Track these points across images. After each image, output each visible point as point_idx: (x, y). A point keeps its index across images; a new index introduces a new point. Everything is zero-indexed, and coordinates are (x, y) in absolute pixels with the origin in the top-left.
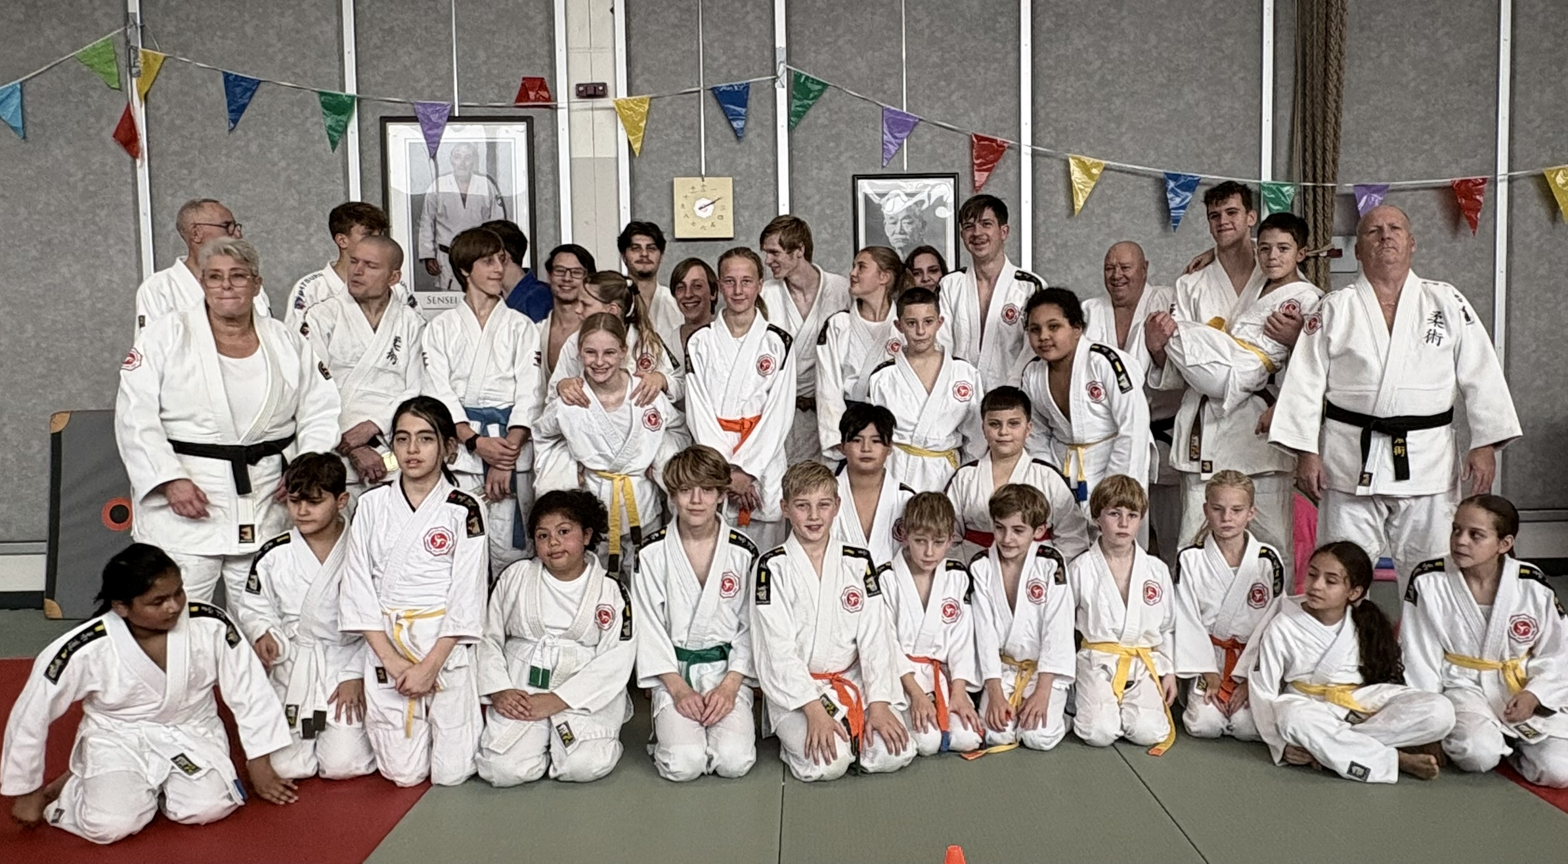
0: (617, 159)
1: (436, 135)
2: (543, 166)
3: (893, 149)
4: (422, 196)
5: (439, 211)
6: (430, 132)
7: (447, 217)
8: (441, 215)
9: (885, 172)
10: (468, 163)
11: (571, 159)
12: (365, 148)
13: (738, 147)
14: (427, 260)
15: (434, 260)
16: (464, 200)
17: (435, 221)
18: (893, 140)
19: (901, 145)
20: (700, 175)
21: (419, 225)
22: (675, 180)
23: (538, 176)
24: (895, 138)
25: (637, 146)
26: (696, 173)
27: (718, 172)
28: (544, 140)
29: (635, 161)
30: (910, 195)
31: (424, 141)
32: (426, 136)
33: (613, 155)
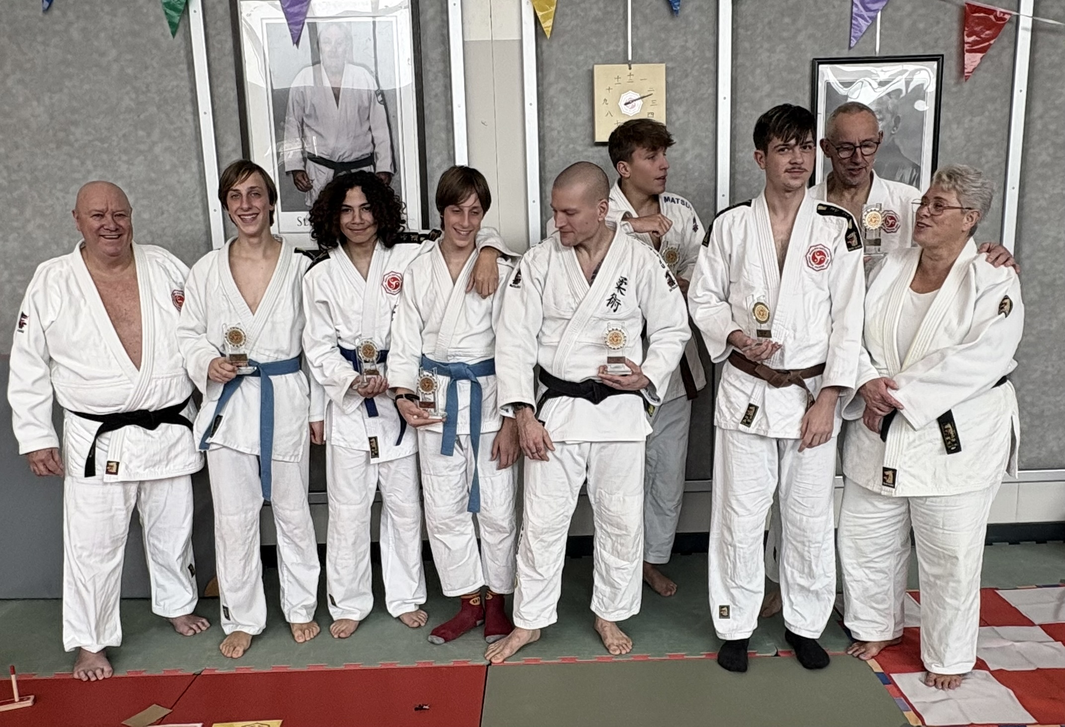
0: (521, 42)
1: (297, 14)
2: (432, 53)
3: (864, 25)
4: (286, 92)
5: (307, 112)
6: (291, 10)
7: (316, 118)
8: (309, 116)
9: (854, 54)
10: (340, 50)
11: (464, 42)
12: (212, 32)
13: (671, 24)
14: (295, 172)
15: (303, 172)
16: (337, 98)
17: (302, 123)
18: (864, 13)
19: (874, 19)
20: (626, 61)
21: (283, 129)
22: (596, 66)
23: (426, 66)
24: (867, 9)
25: (547, 25)
26: (621, 57)
27: (647, 57)
28: (433, 19)
29: (545, 44)
30: (882, 84)
31: (285, 21)
32: (288, 16)
33: (517, 37)
